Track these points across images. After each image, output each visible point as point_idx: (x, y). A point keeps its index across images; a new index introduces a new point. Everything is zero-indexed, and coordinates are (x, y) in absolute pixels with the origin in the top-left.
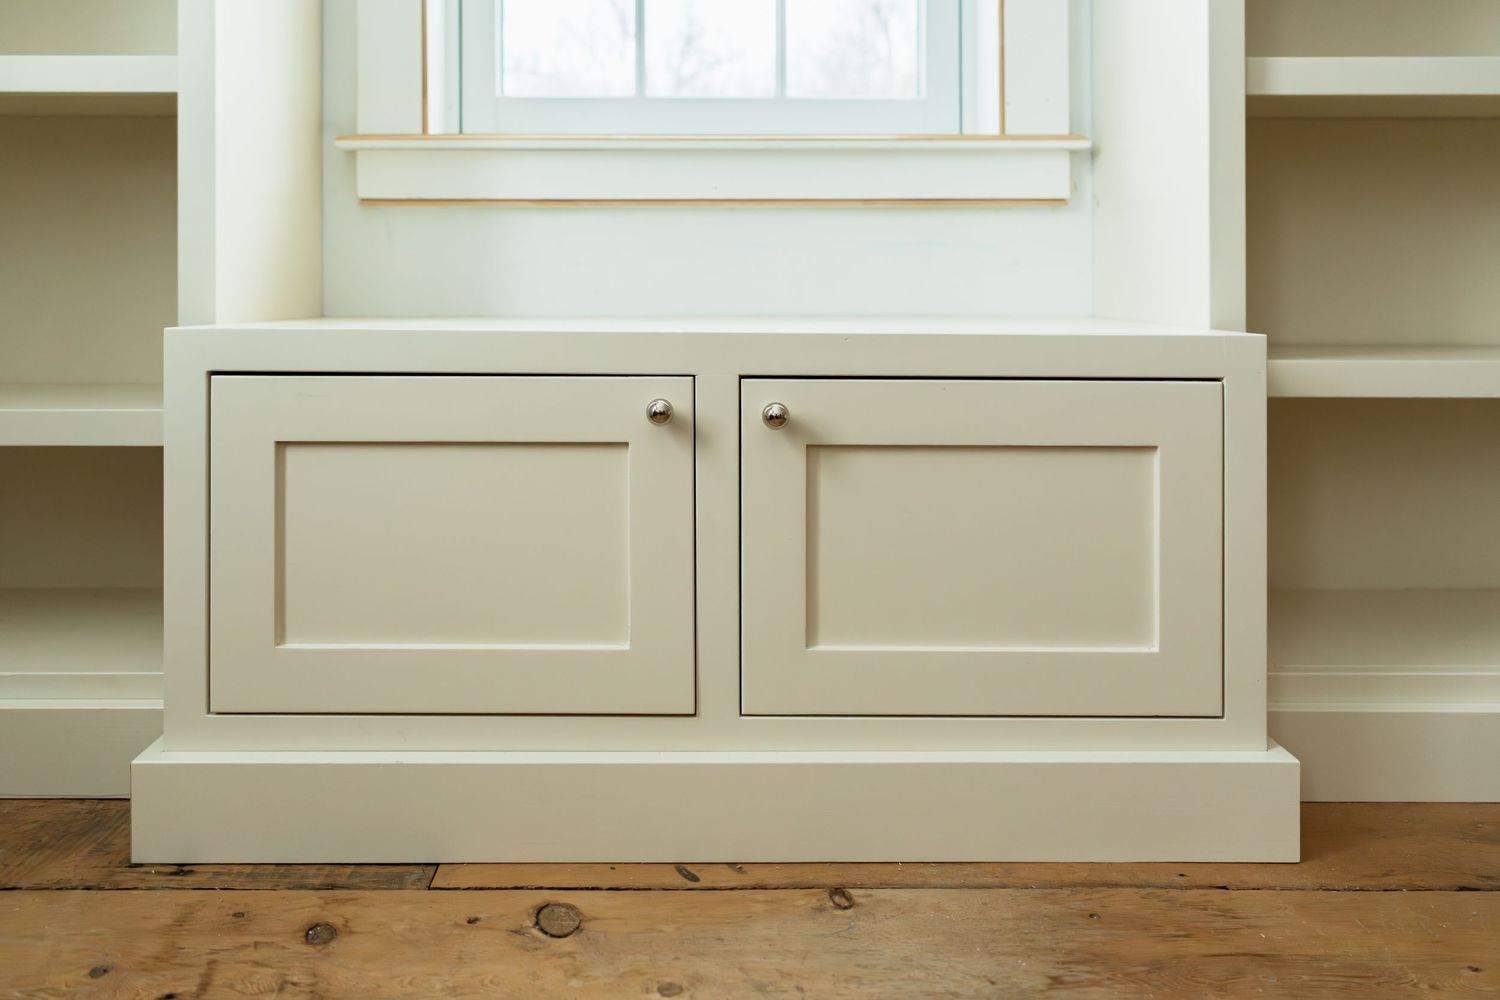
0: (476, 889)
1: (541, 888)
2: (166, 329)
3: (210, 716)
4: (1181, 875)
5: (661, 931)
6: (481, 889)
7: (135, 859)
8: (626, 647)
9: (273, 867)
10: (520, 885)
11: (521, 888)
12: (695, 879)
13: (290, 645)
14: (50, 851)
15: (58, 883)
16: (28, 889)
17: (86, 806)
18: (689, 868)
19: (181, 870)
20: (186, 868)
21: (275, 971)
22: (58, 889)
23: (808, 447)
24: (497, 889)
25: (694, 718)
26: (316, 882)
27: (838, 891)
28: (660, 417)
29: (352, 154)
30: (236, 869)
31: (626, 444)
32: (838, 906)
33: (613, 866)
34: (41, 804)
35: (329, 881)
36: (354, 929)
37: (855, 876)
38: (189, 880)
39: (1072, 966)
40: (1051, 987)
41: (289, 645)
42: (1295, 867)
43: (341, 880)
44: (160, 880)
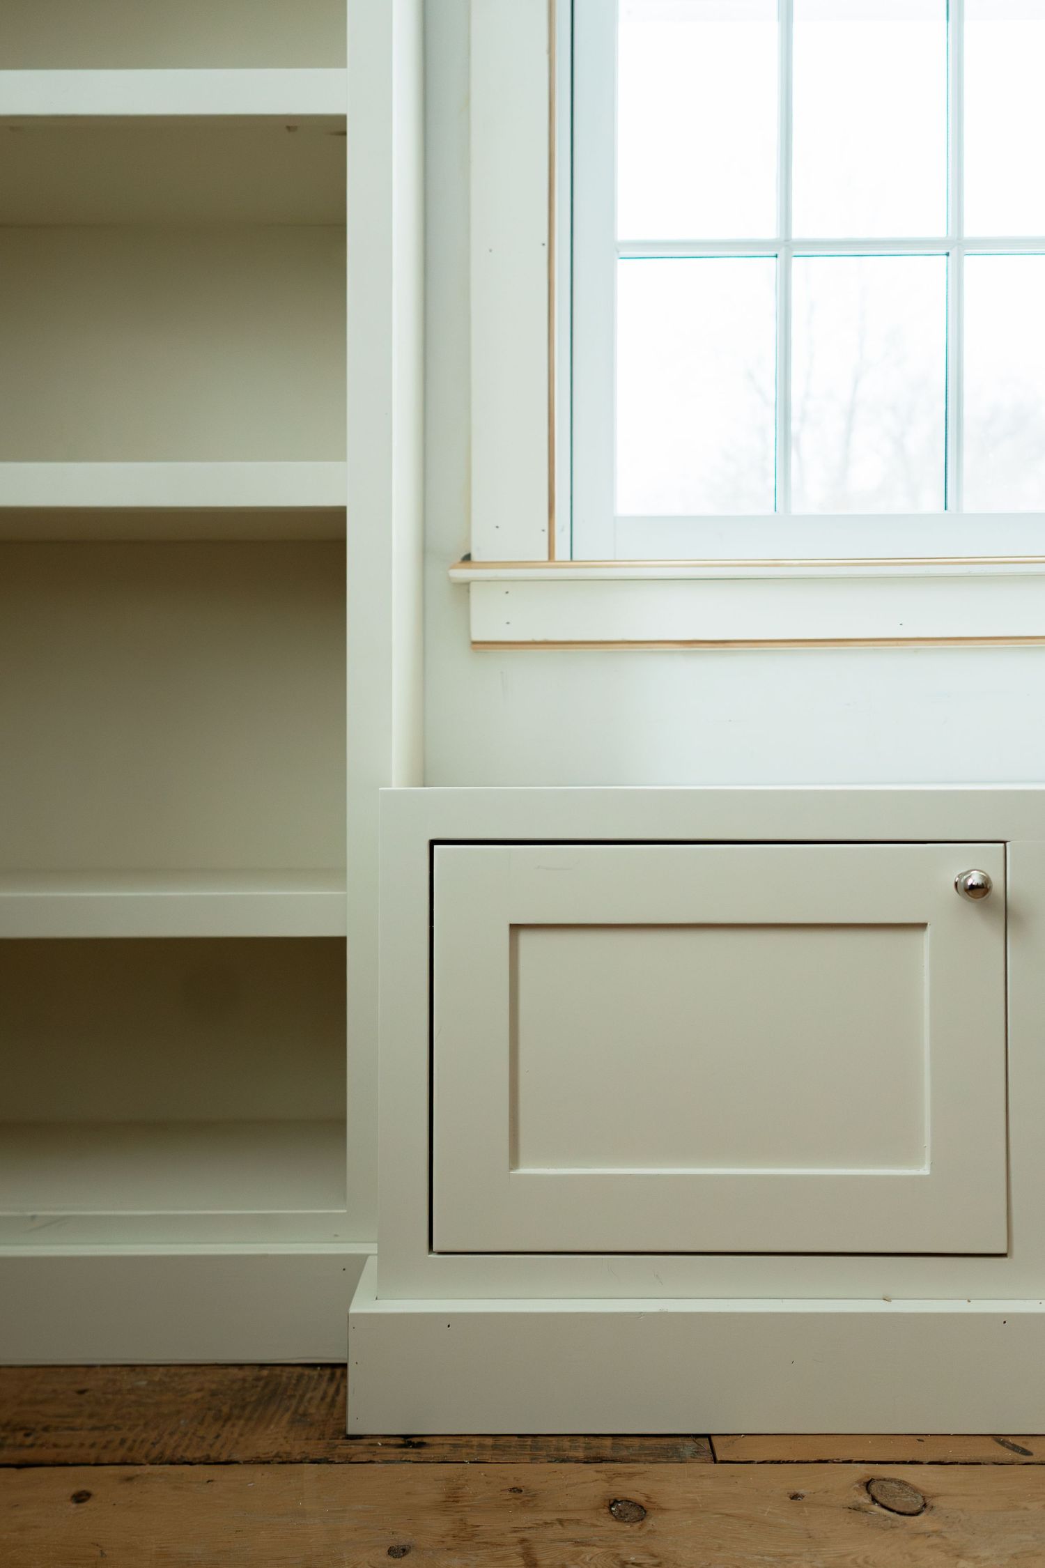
0: (772, 1462)
1: (850, 1462)
3: (433, 1256)
5: (1026, 1509)
6: (779, 1462)
7: (350, 1431)
8: (926, 1171)
9: (516, 1438)
12: (1026, 1453)
13: (527, 1169)
14: (242, 1422)
15: (277, 1455)
16: (246, 1462)
17: (247, 1372)
18: (1011, 1440)
19: (410, 1442)
20: (415, 1440)
21: (602, 1550)
22: (279, 1463)
24: (798, 1462)
26: (580, 1454)
28: (978, 891)
29: (465, 586)
30: (475, 1441)
31: (922, 925)
33: (920, 1437)
35: (592, 1453)
36: (663, 1506)
41: (522, 1171)
44: (394, 1453)
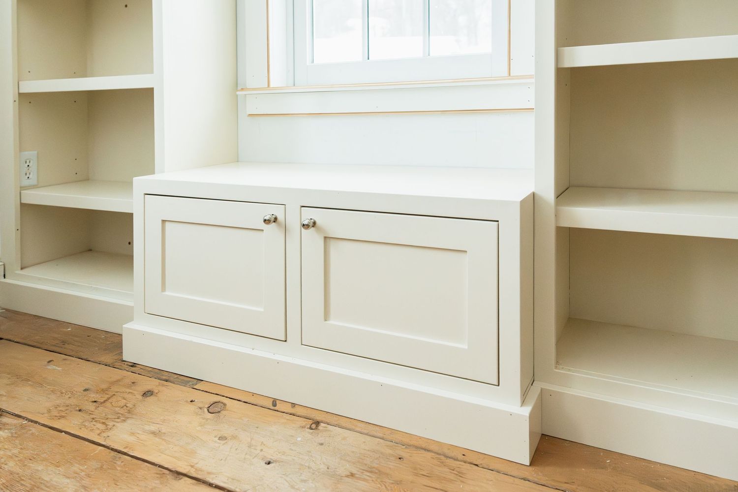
1: (223, 396)
2: (134, 178)
3: (144, 314)
4: (464, 455)
6: (206, 392)
7: (123, 359)
8: (262, 310)
10: (218, 393)
11: (218, 395)
12: (275, 406)
13: (167, 293)
15: (101, 361)
18: (278, 401)
19: (134, 365)
22: (98, 363)
23: (325, 238)
24: (211, 393)
25: (285, 342)
26: (164, 378)
27: (317, 423)
30: (147, 368)
31: (263, 230)
32: (311, 428)
33: (253, 394)
34: (118, 335)
35: (168, 378)
36: (158, 395)
37: (328, 418)
38: (133, 369)
39: (364, 471)
40: (347, 476)
42: (526, 467)
43: (172, 379)
44: (126, 367)
